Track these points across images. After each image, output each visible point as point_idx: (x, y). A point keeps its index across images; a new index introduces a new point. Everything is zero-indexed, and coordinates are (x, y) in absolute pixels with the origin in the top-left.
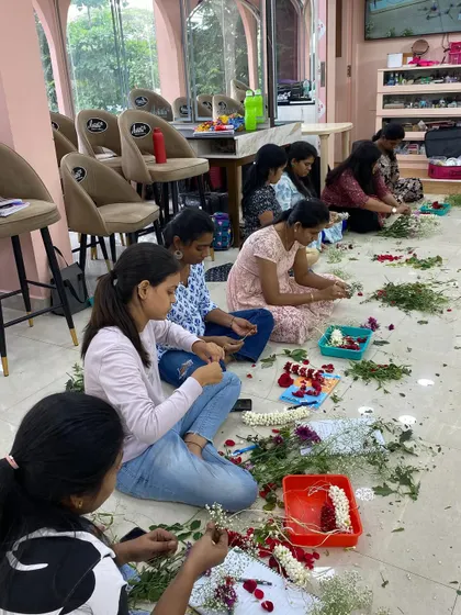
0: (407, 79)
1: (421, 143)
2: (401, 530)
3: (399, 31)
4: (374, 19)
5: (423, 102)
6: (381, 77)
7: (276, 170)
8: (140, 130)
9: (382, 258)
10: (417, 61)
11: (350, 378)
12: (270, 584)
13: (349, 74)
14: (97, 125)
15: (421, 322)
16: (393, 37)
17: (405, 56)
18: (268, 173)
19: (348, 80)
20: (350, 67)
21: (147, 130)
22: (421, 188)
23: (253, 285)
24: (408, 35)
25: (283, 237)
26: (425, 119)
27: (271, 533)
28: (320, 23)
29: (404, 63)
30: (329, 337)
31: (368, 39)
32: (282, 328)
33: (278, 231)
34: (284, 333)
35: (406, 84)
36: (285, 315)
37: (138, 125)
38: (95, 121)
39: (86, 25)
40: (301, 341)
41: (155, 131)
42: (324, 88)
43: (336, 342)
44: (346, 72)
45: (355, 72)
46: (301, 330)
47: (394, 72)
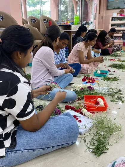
0: (118, 20)
1: (121, 37)
2: (120, 109)
3: (116, 7)
4: (109, 4)
5: (122, 26)
6: (111, 19)
7: (83, 32)
8: (45, 21)
9: (111, 60)
10: (121, 15)
11: (103, 80)
12: (80, 117)
13: (102, 19)
14: (34, 21)
15: (123, 71)
16: (114, 9)
17: (118, 14)
18: (81, 33)
19: (101, 20)
20: (102, 17)
21: (47, 22)
22: (121, 47)
23: (76, 59)
24: (119, 8)
25: (85, 45)
26: (123, 31)
27: (80, 107)
28: (95, 2)
29: (117, 15)
30: (97, 72)
31: (107, 9)
32: (83, 69)
33: (84, 43)
34: (84, 71)
35: (118, 21)
36: (84, 66)
37: (45, 20)
38: (33, 20)
39: (31, 12)
40: (88, 73)
41: (50, 21)
42: (95, 20)
43: (98, 73)
44: (101, 18)
45: (104, 18)
46: (89, 70)
47: (114, 18)
